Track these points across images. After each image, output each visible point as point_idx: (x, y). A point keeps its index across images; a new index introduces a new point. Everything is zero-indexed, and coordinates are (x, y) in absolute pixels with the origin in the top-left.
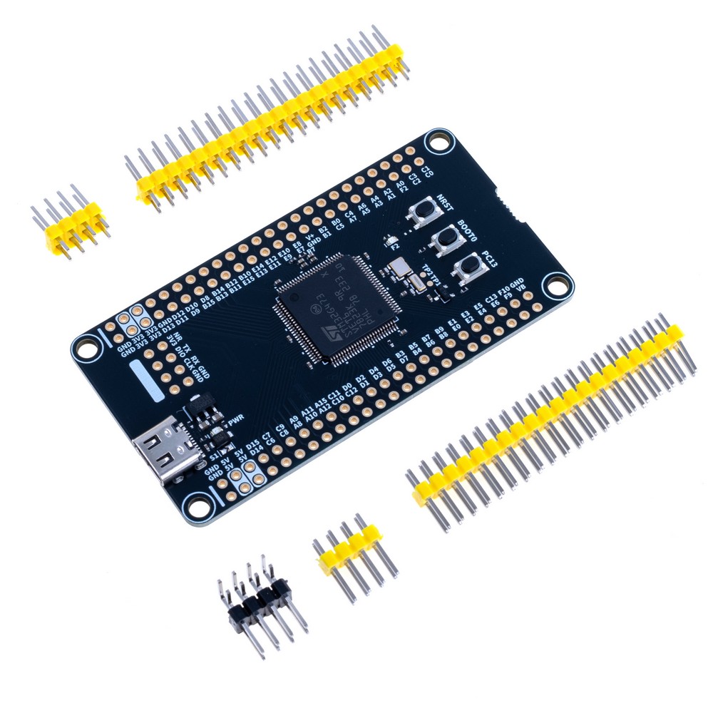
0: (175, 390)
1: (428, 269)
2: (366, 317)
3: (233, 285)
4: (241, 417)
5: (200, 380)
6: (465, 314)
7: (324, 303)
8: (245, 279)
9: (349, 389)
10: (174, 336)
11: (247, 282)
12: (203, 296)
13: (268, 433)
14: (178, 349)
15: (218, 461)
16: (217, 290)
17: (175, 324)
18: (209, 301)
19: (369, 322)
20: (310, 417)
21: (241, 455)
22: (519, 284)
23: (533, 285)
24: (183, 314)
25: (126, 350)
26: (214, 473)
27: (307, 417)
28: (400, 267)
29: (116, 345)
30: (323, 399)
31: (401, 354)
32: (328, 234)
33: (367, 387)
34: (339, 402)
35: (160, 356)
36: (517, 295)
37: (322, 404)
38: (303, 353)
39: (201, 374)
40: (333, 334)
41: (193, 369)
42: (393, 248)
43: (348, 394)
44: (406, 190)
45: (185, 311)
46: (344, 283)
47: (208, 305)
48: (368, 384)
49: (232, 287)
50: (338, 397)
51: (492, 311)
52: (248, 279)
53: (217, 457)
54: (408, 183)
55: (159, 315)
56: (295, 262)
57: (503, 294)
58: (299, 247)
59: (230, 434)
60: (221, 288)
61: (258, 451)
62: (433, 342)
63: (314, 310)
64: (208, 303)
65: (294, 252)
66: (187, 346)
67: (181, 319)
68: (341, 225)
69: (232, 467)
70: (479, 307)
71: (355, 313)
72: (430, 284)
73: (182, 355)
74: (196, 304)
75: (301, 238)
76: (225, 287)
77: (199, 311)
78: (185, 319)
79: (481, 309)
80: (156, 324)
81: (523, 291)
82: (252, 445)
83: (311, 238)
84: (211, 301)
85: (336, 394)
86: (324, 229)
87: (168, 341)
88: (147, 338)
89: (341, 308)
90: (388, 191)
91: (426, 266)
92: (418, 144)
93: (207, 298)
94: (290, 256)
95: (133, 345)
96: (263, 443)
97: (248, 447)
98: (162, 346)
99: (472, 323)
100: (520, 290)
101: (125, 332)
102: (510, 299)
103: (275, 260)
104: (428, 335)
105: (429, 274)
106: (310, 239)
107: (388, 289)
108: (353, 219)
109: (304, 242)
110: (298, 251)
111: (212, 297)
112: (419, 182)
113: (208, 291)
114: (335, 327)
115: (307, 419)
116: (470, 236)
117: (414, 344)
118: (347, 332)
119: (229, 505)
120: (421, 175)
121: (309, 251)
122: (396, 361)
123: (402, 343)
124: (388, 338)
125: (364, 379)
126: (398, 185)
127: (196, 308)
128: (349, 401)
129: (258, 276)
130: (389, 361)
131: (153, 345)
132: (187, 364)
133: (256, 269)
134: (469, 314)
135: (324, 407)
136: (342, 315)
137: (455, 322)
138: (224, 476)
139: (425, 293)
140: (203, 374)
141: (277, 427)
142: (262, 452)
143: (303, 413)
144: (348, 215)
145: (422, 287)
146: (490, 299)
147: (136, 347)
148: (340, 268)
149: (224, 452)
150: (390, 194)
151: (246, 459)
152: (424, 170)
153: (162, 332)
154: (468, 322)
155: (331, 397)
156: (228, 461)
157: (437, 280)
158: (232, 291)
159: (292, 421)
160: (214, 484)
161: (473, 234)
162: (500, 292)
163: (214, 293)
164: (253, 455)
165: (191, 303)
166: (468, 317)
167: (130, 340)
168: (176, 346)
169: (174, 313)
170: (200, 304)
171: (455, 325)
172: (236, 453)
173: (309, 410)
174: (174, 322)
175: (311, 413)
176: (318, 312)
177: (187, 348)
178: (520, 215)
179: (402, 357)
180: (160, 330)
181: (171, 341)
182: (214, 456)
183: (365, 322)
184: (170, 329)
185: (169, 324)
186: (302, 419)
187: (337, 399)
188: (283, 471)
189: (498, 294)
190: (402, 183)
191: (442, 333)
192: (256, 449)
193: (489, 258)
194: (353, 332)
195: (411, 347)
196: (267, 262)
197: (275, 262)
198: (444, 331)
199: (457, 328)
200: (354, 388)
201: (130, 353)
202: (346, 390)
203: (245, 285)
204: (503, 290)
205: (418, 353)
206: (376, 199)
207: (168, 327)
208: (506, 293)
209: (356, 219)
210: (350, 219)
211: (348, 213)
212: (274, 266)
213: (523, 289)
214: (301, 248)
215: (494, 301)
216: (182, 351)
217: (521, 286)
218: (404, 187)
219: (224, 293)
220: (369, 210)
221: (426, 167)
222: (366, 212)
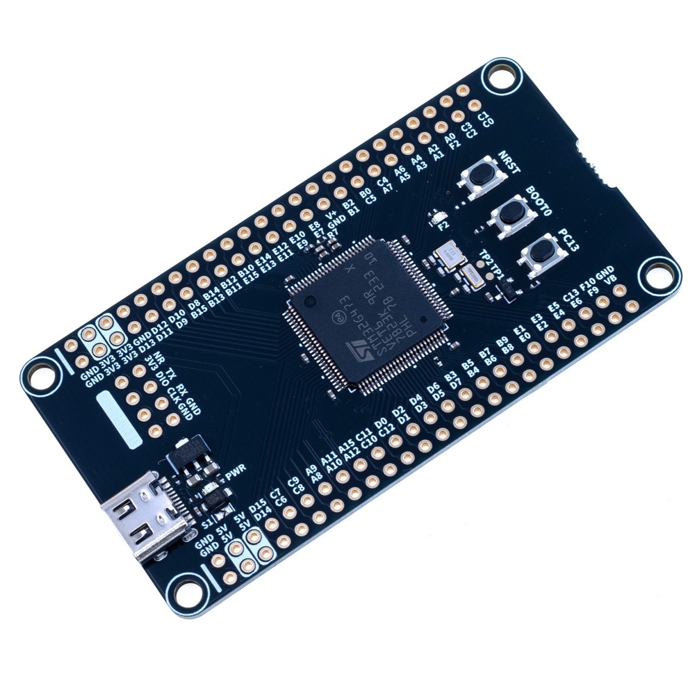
0: (156, 432)
1: (487, 256)
2: (405, 327)
3: (231, 284)
4: (242, 467)
5: (189, 418)
6: (537, 318)
7: (350, 309)
8: (246, 276)
9: (383, 426)
10: (154, 357)
11: (249, 279)
12: (191, 300)
13: (278, 490)
14: (160, 375)
15: (212, 530)
16: (210, 292)
17: (156, 340)
18: (200, 307)
19: (410, 333)
20: (333, 467)
21: (242, 521)
22: (607, 273)
23: (626, 277)
24: (166, 326)
25: (92, 378)
26: (207, 545)
27: (328, 467)
28: (449, 255)
29: (79, 371)
30: (350, 441)
31: (451, 376)
32: (355, 210)
33: (407, 423)
34: (371, 444)
35: (136, 385)
36: (606, 289)
37: (348, 448)
38: (323, 377)
39: (189, 409)
40: (361, 351)
41: (179, 402)
42: (440, 227)
43: (382, 433)
44: (458, 145)
45: (168, 322)
46: (375, 279)
47: (198, 313)
48: (408, 418)
49: (229, 287)
50: (369, 437)
51: (572, 313)
52: (250, 276)
53: (211, 524)
54: (461, 136)
55: (135, 328)
56: (312, 250)
57: (587, 289)
58: (317, 229)
59: (229, 492)
60: (216, 288)
61: (265, 515)
62: (494, 359)
63: (336, 319)
64: (198, 310)
65: (310, 237)
66: (171, 370)
67: (162, 333)
68: (372, 197)
69: (231, 538)
70: (554, 308)
71: (391, 321)
72: (490, 276)
73: (166, 383)
74: (182, 312)
75: (320, 216)
76: (220, 287)
77: (186, 321)
78: (168, 333)
79: (557, 311)
80: (130, 341)
81: (613, 284)
82: (256, 507)
83: (333, 216)
84: (203, 307)
85: (367, 433)
86: (349, 203)
87: (146, 364)
88: (119, 360)
89: (372, 315)
90: (434, 148)
91: (485, 251)
92: (473, 80)
93: (197, 303)
94: (305, 242)
95: (101, 371)
96: (271, 503)
97: (252, 509)
98: (139, 372)
99: (545, 330)
100: (609, 283)
101: (90, 352)
102: (596, 296)
103: (286, 247)
104: (487, 349)
105: (488, 263)
106: (331, 218)
107: (434, 285)
108: (388, 188)
109: (324, 222)
110: (316, 234)
111: (203, 302)
112: (475, 134)
113: (198, 293)
114: (363, 342)
115: (329, 469)
116: (542, 209)
117: (469, 361)
118: (380, 348)
119: (228, 589)
120: (478, 125)
121: (330, 235)
122: (445, 386)
123: (453, 360)
124: (434, 354)
125: (403, 411)
126: (447, 139)
127: (182, 317)
128: (383, 442)
129: (264, 271)
130: (436, 386)
131: (126, 370)
132: (171, 396)
133: (261, 261)
134: (541, 318)
135: (351, 452)
136: (373, 325)
137: (523, 330)
138: (221, 551)
139: (483, 291)
140: (191, 410)
141: (289, 482)
142: (269, 515)
143: (324, 461)
144: (381, 183)
145: (478, 283)
146: (569, 297)
147: (105, 374)
148: (370, 260)
149: (220, 516)
150: (436, 153)
151: (249, 525)
152: (481, 117)
153: (138, 351)
154: (540, 329)
155: (359, 437)
156: (226, 530)
157: (498, 271)
158: (229, 292)
159: (308, 472)
160: (207, 561)
161: (546, 206)
162: (582, 287)
163: (206, 296)
164: (258, 520)
165: (176, 310)
166: (540, 322)
167: (97, 363)
168: (157, 371)
169: (154, 325)
170: (188, 311)
171: (523, 333)
172: (235, 518)
173: (332, 456)
174: (153, 337)
175: (334, 461)
176: (342, 321)
177: (171, 374)
178: (609, 178)
179: (453, 380)
180: (136, 348)
182: (208, 523)
183: (404, 333)
184: (149, 347)
185: (148, 340)
186: (321, 469)
187: (368, 440)
188: (297, 542)
189: (579, 290)
190: (452, 136)
191: (505, 345)
192: (262, 512)
193: (568, 239)
194: (388, 348)
195: (465, 366)
196: (274, 251)
197: (286, 251)
198: (508, 343)
199: (525, 338)
200: (389, 425)
201: (98, 381)
202: (379, 427)
203: (247, 283)
204: (586, 282)
205: (474, 374)
206: (418, 159)
207: (146, 344)
208: (591, 288)
209: (392, 189)
210: (384, 188)
211: (382, 180)
212: (284, 257)
213: (613, 281)
214: (319, 230)
215: (574, 299)
216: (165, 377)
217: (610, 277)
218: (455, 142)
219: (219, 296)
220: (409, 176)
221: (484, 113)
222: (405, 178)
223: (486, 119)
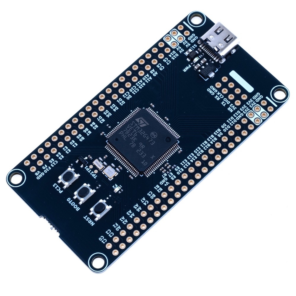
0: (225, 79)
1: (93, 175)
2: (124, 135)
3: (206, 146)
4: (185, 70)
5: (212, 87)
6: (68, 151)
7: (150, 139)
8: (200, 151)
9: (128, 96)
10: (233, 109)
11: (198, 149)
12: (222, 136)
13: (168, 64)
14: (228, 103)
15: (192, 44)
16: (214, 141)
17: (234, 117)
18: (217, 134)
19: (122, 133)
20: (146, 77)
21: (180, 50)
22: (39, 176)
23: (31, 176)
24: (231, 124)
25: (258, 97)
26: (193, 38)
27: (148, 76)
28: (110, 173)
29: (264, 99)
30: (141, 88)
31: (102, 121)
32: (156, 188)
33: (118, 99)
34: (132, 88)
35: (238, 97)
36: (40, 169)
37: (141, 85)
38: (157, 112)
39: (212, 90)
40: (142, 122)
41: (217, 92)
42: (116, 185)
43: (128, 93)
44: (114, 225)
46: (141, 154)
47: (218, 131)
48: (118, 101)
49: (206, 144)
51: (53, 156)
52: (198, 151)
53: (193, 47)
54: (113, 230)
55: (245, 122)
56: (172, 165)
57: (48, 168)
58: (172, 176)
59: (188, 60)
60: (212, 143)
61: (171, 53)
62: (85, 131)
63: (155, 134)
64: (218, 133)
65: (175, 173)
66: (224, 105)
67: (232, 120)
68: (150, 195)
69: (184, 43)
70: (61, 157)
71: (131, 137)
72: (91, 167)
73: (225, 100)
74: (225, 130)
75: (172, 183)
76: (210, 144)
77: (222, 127)
78: (229, 121)
79: (60, 156)
80: (245, 115)
81: (36, 171)
82: (175, 56)
83: (166, 184)
84: (216, 134)
85: (134, 92)
86: (159, 191)
87: (236, 106)
88: (248, 106)
89: (140, 138)
90: (125, 222)
91: (95, 178)
93: (219, 136)
94: (176, 170)
95: (254, 100)
96: (170, 59)
97: (177, 55)
98: (238, 103)
99: (64, 147)
100: (38, 172)
101: (261, 107)
102: (43, 165)
103: (184, 166)
104: (88, 135)
105: (93, 172)
106: (167, 182)
107: (115, 159)
108: (143, 200)
109: (169, 180)
110: (172, 174)
111: (216, 136)
112: (107, 232)
113: (219, 140)
114: (141, 126)
115: (148, 75)
116: (72, 201)
117: (95, 129)
118: (134, 125)
119: (181, 23)
120: (106, 236)
121: (166, 175)
122: (104, 117)
123: (102, 127)
124: (111, 129)
125: (121, 103)
126: (119, 227)
127: (224, 128)
128: (127, 90)
129: (192, 154)
130: (108, 116)
132: (221, 95)
133: (194, 158)
134: (66, 152)
135: (140, 84)
136: (138, 134)
137: (73, 145)
138: (187, 37)
139: (94, 160)
141: (164, 68)
142: (169, 54)
143: (151, 78)
144: (147, 202)
145: (96, 162)
146: (55, 163)
147: (253, 99)
148: (144, 162)
149: (190, 50)
150: (124, 220)
151: (177, 48)
152: (105, 240)
153: (240, 111)
154: (66, 147)
155: (137, 90)
156: (186, 45)
157: (88, 169)
158: (206, 142)
159: (156, 73)
160: (191, 33)
161: (70, 202)
162: (50, 168)
163: (216, 139)
164: (174, 51)
165: (227, 131)
166: (67, 150)
167: (257, 103)
168: (230, 104)
169: (236, 123)
170: (222, 131)
171: (73, 144)
172: (183, 50)
173: (148, 81)
174: (235, 118)
175: (146, 79)
176: (152, 133)
177: (224, 104)
179: (101, 119)
180: (242, 112)
181: (234, 106)
182: (194, 47)
183: (124, 132)
184: (236, 113)
185: (237, 116)
186: (151, 75)
187: (133, 89)
188: (156, 45)
189: (51, 167)
190: (117, 229)
191: (80, 138)
192: (173, 55)
193: (58, 189)
194: (130, 125)
195: (97, 126)
196: (189, 164)
197: (184, 164)
198: (79, 139)
199: (72, 142)
200: (125, 97)
201: (255, 96)
202: (130, 95)
203: (199, 147)
204: (48, 170)
205: (92, 123)
206: (131, 216)
207: (237, 115)
208: (46, 168)
209: (141, 200)
210: (145, 200)
211: (147, 204)
212: (185, 162)
213: (36, 173)
214: (171, 176)
215: (53, 162)
216: (226, 102)
217: (38, 174)
218: (116, 227)
219: (210, 140)
220: (134, 207)
221: (104, 243)
222: (136, 206)
223: (103, 240)
